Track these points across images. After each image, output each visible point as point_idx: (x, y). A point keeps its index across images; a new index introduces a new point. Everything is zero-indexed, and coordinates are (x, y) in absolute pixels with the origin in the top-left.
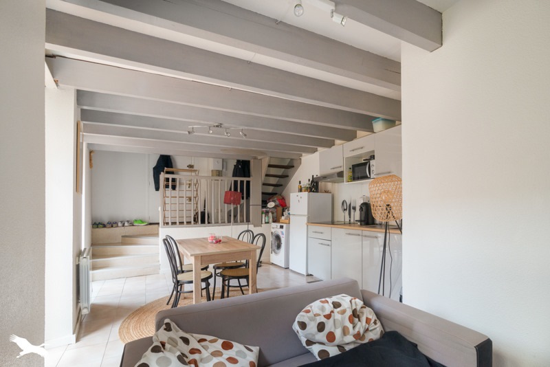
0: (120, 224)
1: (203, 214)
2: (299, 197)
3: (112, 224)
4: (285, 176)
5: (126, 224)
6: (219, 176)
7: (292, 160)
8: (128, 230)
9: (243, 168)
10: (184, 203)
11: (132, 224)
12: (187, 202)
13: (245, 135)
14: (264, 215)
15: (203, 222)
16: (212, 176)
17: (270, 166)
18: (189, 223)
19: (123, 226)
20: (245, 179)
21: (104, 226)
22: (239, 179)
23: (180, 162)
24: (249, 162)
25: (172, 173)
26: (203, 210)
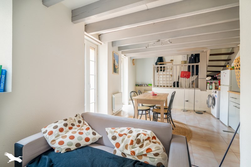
0: (143, 86)
1: (178, 83)
2: (225, 73)
3: (141, 85)
4: (229, 60)
5: (145, 85)
6: (185, 63)
7: (233, 48)
8: (146, 88)
9: (195, 58)
10: (169, 77)
11: (148, 86)
12: (170, 77)
13: (171, 42)
14: (208, 84)
15: (178, 86)
16: (182, 64)
17: (211, 55)
18: (171, 86)
19: (145, 86)
20: (195, 64)
21: (139, 86)
22: (191, 65)
23: (167, 59)
24: (199, 54)
25: (163, 64)
26: (178, 81)
